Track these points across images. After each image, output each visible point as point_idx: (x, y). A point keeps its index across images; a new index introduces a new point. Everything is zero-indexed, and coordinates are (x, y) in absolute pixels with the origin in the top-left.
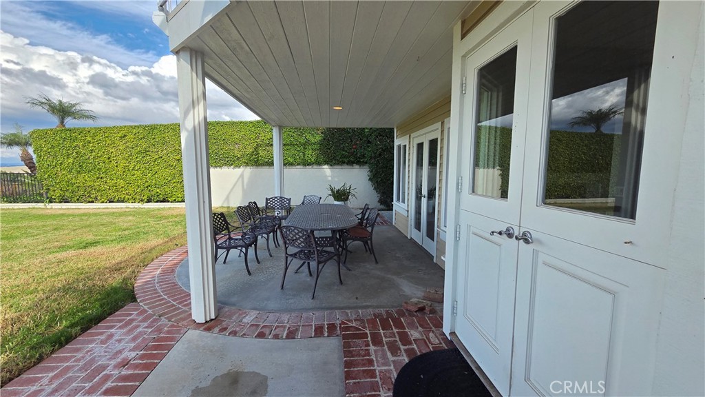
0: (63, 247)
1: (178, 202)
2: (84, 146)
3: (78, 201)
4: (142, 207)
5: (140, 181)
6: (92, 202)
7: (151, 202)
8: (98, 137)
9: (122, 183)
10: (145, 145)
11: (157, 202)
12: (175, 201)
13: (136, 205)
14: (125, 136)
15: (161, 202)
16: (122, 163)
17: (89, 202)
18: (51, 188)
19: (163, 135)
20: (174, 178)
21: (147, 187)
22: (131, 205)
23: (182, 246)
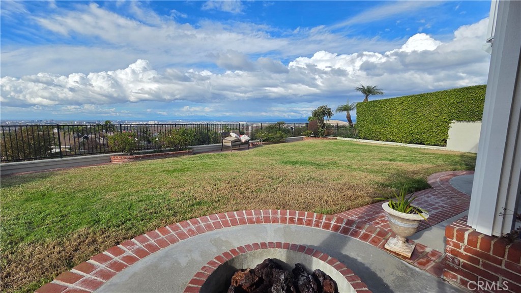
0: (381, 159)
1: (431, 145)
2: (379, 110)
3: (371, 139)
4: (405, 146)
5: (407, 130)
6: (378, 140)
7: (412, 143)
8: (387, 105)
9: (396, 130)
10: (414, 107)
11: (416, 144)
12: (429, 144)
13: (402, 144)
14: (403, 102)
15: (418, 144)
16: (398, 118)
17: (377, 140)
18: (360, 132)
19: (428, 100)
20: (431, 129)
21: (411, 134)
22: (399, 144)
23: (446, 171)
